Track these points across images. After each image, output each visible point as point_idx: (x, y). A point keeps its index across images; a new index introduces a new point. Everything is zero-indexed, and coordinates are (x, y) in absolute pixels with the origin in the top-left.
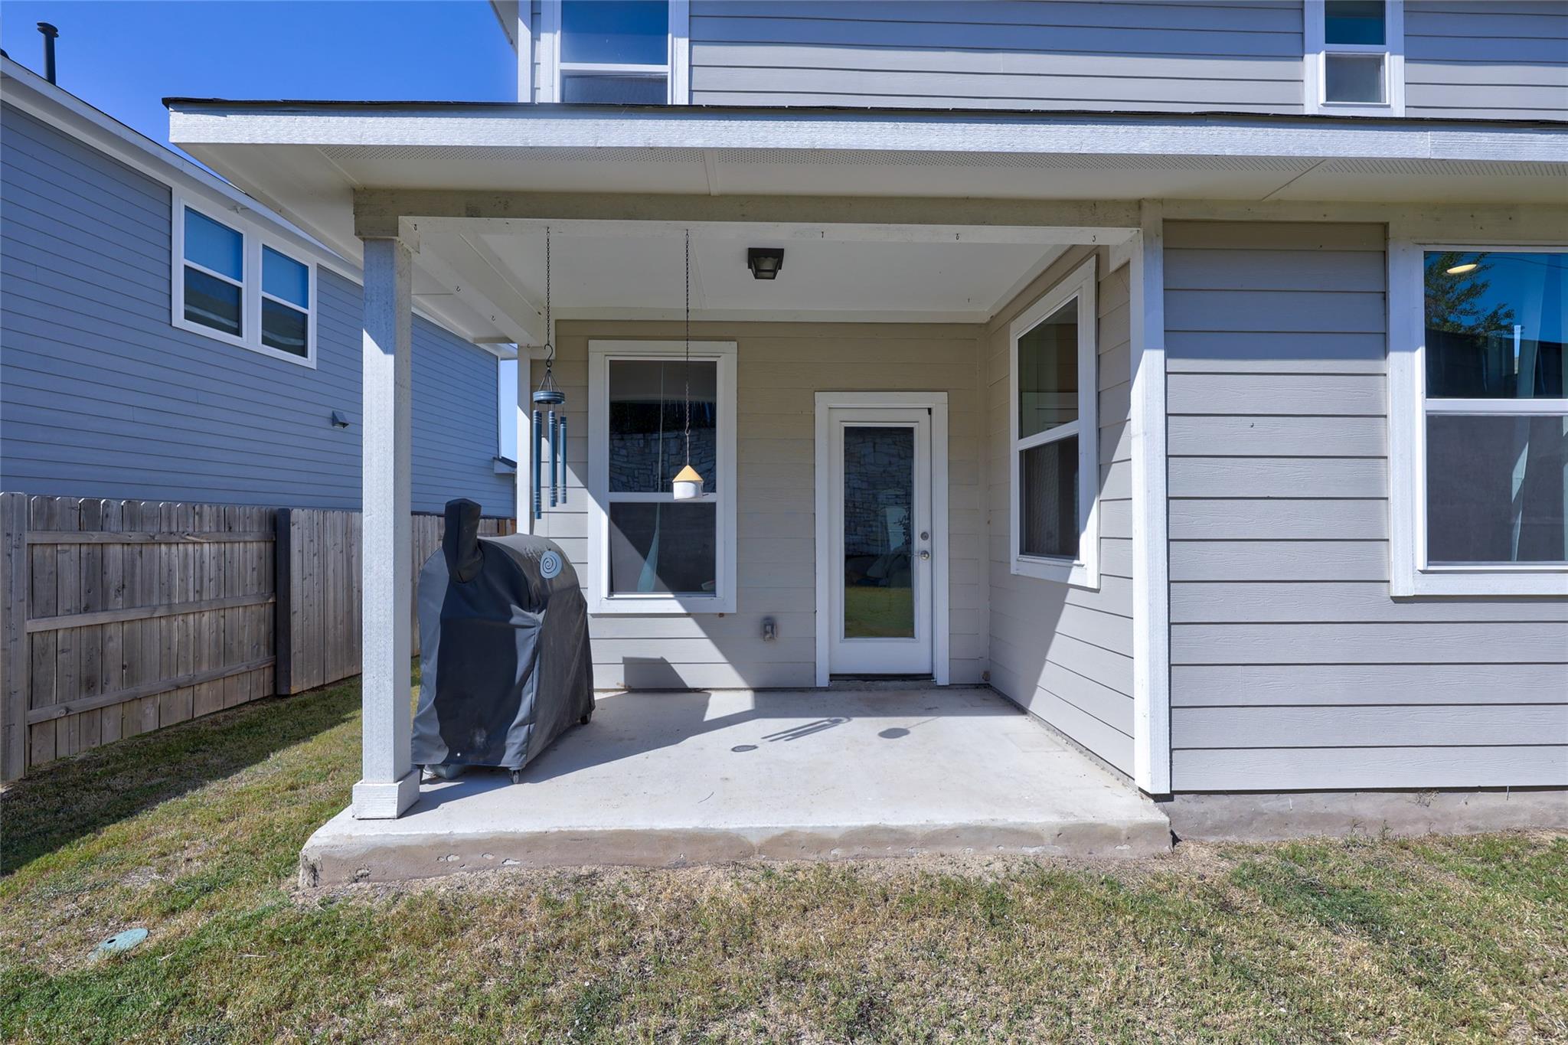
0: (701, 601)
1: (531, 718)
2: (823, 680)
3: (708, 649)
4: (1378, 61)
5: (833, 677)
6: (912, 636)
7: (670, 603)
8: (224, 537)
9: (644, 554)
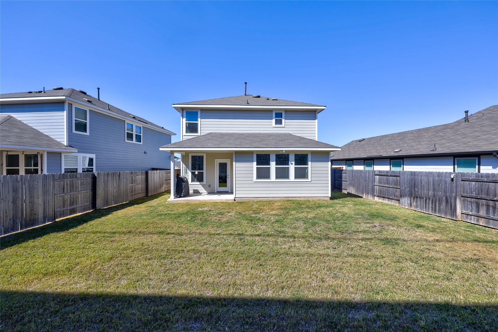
0: (202, 183)
1: (184, 192)
2: (216, 192)
3: (203, 188)
4: (281, 120)
5: (217, 192)
6: (227, 187)
7: (198, 183)
8: (142, 175)
9: (195, 178)
